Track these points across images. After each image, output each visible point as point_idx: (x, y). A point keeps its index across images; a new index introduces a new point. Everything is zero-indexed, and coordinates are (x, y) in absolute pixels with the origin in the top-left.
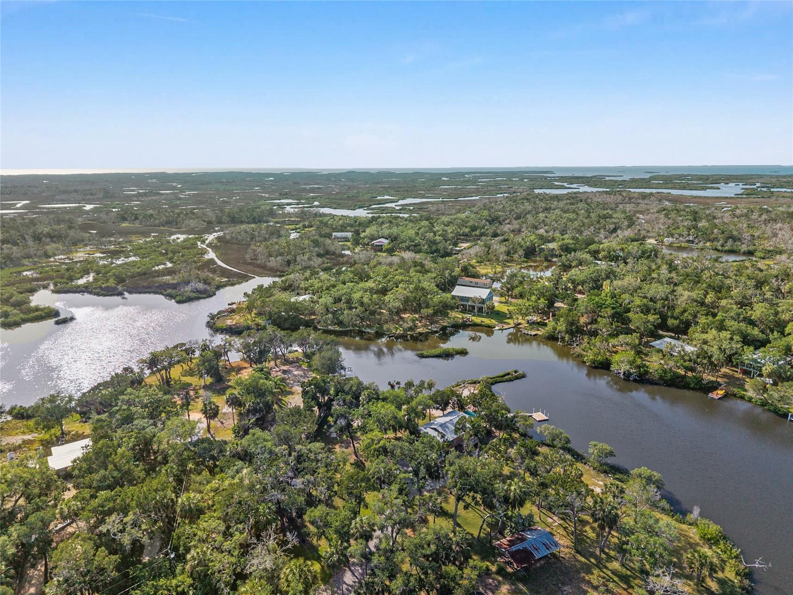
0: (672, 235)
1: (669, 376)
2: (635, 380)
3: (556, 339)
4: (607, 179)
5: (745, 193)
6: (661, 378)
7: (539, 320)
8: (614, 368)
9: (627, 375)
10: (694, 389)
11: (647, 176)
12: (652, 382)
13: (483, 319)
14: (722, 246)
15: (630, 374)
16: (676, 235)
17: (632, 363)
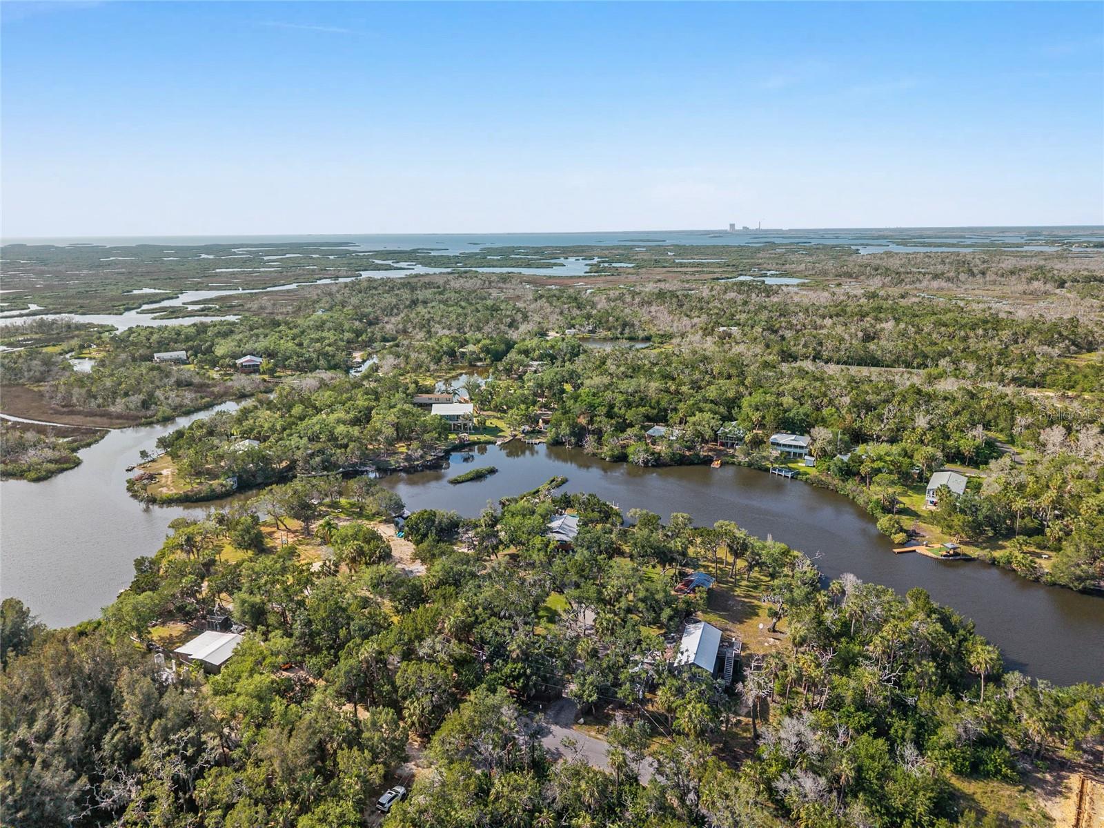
0: (573, 326)
1: (678, 457)
2: (653, 466)
3: (562, 444)
4: (433, 253)
5: (593, 270)
6: (672, 459)
7: (530, 429)
8: (631, 458)
9: (646, 463)
10: (698, 464)
11: (476, 250)
12: (665, 465)
13: (479, 437)
14: (622, 334)
15: (648, 461)
16: (577, 326)
17: (646, 451)
